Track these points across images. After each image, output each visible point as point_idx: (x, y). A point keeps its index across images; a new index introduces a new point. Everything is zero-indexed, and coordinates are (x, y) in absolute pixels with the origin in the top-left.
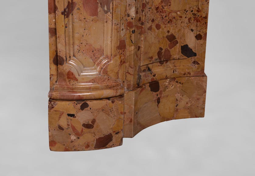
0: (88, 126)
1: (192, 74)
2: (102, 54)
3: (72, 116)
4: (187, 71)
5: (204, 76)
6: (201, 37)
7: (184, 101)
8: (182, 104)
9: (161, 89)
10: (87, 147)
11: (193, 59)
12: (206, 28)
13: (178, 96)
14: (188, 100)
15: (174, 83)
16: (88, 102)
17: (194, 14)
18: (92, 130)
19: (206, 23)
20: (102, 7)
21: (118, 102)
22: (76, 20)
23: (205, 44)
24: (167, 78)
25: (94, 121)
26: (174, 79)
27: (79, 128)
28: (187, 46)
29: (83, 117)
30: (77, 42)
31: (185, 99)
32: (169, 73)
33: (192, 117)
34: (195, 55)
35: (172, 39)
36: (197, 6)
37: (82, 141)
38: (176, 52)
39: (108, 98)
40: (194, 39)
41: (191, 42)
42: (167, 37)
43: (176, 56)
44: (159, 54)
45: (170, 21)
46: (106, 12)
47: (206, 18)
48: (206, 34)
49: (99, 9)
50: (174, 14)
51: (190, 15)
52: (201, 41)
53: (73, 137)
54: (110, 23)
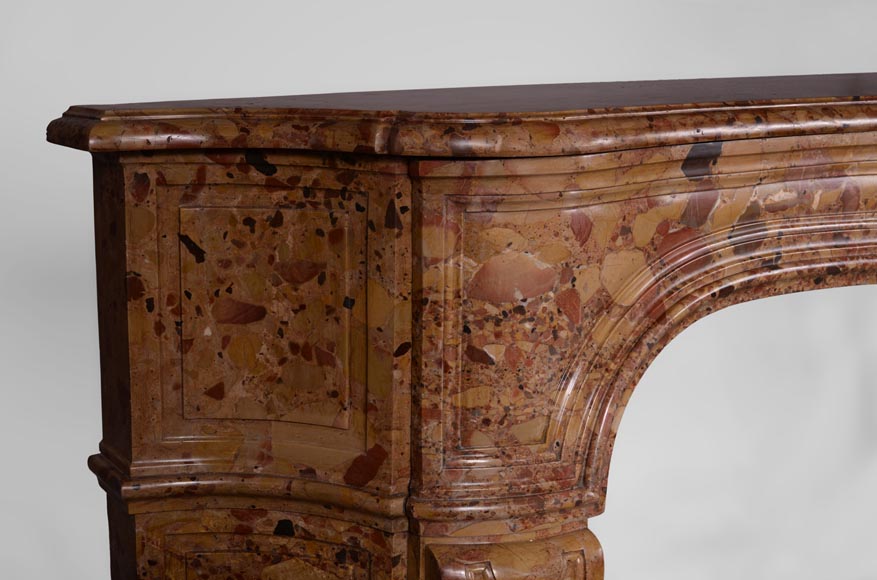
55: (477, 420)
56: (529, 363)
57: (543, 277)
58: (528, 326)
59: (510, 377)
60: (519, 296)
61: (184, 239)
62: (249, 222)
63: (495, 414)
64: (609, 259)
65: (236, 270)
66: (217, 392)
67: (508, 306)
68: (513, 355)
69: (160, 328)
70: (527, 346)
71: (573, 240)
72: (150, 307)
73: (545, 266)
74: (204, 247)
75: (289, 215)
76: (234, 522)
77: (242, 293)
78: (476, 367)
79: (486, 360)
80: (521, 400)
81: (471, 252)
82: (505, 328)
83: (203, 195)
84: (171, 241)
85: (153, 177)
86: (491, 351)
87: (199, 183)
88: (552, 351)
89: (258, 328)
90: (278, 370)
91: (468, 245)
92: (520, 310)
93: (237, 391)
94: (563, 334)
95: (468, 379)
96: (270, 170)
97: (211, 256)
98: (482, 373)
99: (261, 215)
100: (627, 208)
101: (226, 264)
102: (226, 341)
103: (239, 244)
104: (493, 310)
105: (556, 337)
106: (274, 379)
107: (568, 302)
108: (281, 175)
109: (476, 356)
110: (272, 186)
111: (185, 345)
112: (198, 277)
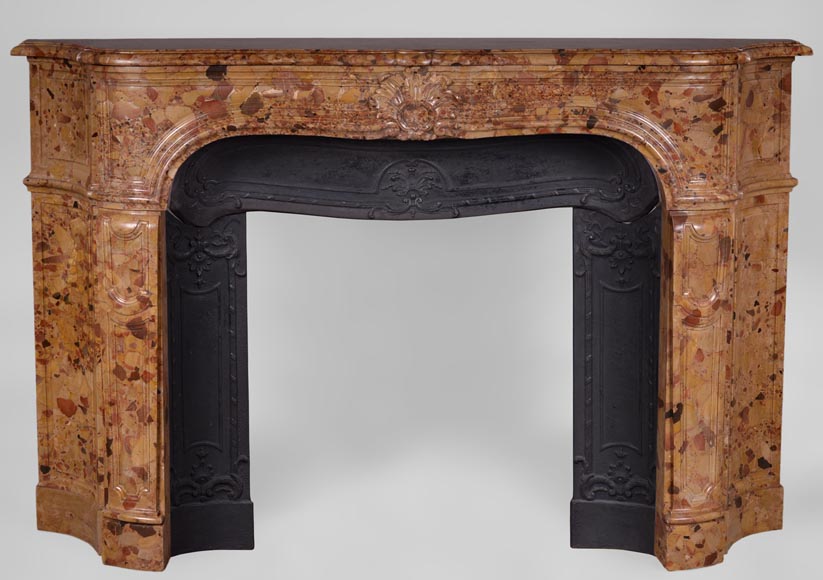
0: (699, 546)
1: (768, 485)
2: (708, 481)
3: (688, 537)
4: (763, 483)
5: (780, 486)
6: (776, 448)
7: (763, 514)
8: (761, 517)
9: (743, 504)
10: (698, 565)
11: (769, 470)
12: (780, 439)
13: (757, 509)
14: (766, 512)
15: (753, 497)
16: (701, 525)
17: (768, 427)
18: (702, 549)
19: (780, 434)
20: (708, 442)
21: (722, 523)
22: (688, 455)
23: (779, 454)
24: (746, 492)
25: (704, 541)
26: (752, 493)
27: (693, 548)
28: (763, 458)
29: (696, 538)
30: (689, 474)
31: (764, 511)
32: (748, 487)
33: (770, 529)
34: (771, 466)
35: (750, 454)
36: (771, 418)
37: (694, 560)
38: (754, 465)
39: (714, 520)
40: (769, 449)
41: (766, 454)
42: (746, 453)
43: (754, 470)
44: (741, 470)
45: (749, 437)
46: (711, 446)
47: (780, 429)
48: (780, 445)
49: (706, 444)
50: (751, 430)
51: (765, 428)
52: (776, 452)
53: (687, 557)
54: (714, 454)
55: (115, 164)
56: (133, 144)
57: (135, 112)
58: (131, 130)
59: (125, 149)
60: (127, 118)
61: (48, 90)
62: (66, 85)
63: (121, 162)
64: (169, 108)
65: (63, 103)
66: (58, 149)
67: (123, 121)
68: (126, 140)
69: (41, 122)
70: (131, 138)
71: (148, 98)
72: (37, 114)
73: (136, 107)
74: (54, 93)
75: (76, 83)
76: (63, 201)
77: (64, 112)
78: (114, 143)
79: (117, 141)
80: (130, 158)
81: (111, 100)
82: (123, 129)
83: (54, 74)
84: (44, 91)
85: (38, 67)
86: (119, 138)
87: (52, 70)
88: (142, 141)
89: (69, 125)
90: (74, 142)
91: (109, 97)
92: (128, 123)
93: (63, 149)
94: (147, 135)
95: (112, 149)
96: (70, 66)
97: (56, 97)
98: (116, 146)
99: (69, 83)
100: (178, 89)
101: (60, 100)
102: (60, 129)
103: (64, 93)
104: (118, 123)
105: (144, 136)
106: (73, 145)
107: (149, 122)
108: (74, 68)
109: (115, 140)
110: (72, 72)
111: (49, 129)
112: (52, 105)
